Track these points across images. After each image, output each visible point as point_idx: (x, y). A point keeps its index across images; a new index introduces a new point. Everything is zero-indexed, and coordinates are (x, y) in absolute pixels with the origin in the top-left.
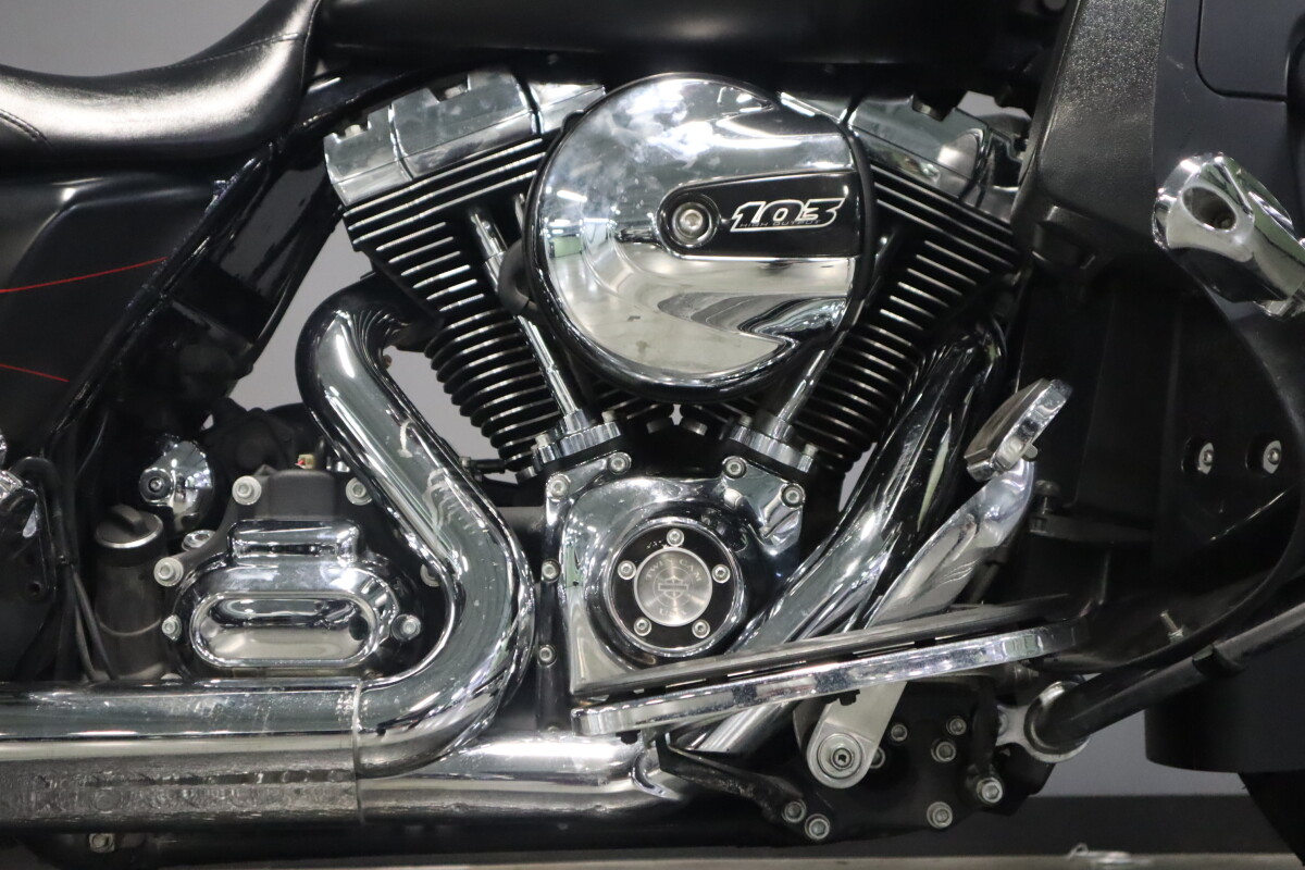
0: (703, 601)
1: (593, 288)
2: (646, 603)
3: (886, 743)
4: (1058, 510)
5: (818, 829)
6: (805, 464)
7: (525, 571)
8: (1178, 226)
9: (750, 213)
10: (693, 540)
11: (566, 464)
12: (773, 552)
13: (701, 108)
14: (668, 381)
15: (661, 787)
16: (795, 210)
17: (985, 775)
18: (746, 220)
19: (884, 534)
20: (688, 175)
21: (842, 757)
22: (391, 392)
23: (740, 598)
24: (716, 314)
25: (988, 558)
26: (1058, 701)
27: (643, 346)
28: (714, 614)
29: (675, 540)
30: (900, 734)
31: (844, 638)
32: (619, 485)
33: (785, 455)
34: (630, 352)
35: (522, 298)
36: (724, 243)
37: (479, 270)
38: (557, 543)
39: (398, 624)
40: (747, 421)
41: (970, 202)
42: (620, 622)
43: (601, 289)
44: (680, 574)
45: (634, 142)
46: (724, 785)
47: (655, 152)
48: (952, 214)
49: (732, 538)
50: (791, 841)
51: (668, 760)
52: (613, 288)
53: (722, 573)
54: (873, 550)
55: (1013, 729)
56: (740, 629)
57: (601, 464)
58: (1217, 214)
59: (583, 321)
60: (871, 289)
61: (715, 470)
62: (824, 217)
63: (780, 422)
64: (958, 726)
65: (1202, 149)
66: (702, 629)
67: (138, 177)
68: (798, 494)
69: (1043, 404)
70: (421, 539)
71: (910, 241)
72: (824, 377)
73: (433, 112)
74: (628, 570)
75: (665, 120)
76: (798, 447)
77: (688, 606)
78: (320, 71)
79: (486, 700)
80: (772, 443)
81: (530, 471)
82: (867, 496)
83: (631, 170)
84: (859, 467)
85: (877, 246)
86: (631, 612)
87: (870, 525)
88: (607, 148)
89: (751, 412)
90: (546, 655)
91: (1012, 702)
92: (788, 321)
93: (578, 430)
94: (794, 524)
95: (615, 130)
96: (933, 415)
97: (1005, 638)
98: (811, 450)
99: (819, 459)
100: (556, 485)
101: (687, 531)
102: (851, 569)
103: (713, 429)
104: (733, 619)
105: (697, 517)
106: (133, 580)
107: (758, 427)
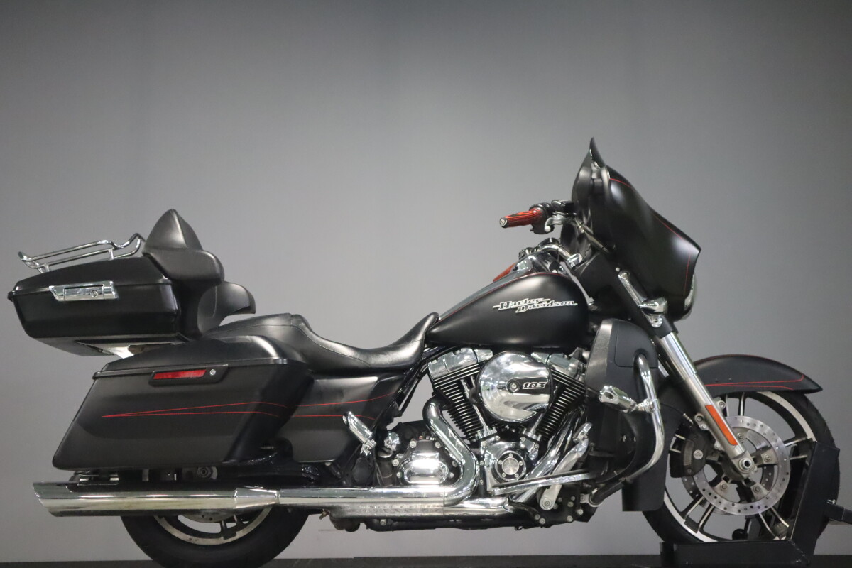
0: (517, 469)
1: (490, 398)
2: (504, 470)
3: (557, 502)
4: (595, 449)
5: (543, 521)
6: (539, 439)
7: (477, 463)
8: (604, 399)
9: (526, 385)
10: (515, 456)
11: (484, 439)
12: (532, 459)
13: (514, 360)
14: (508, 421)
15: (509, 509)
16: (536, 384)
17: (579, 508)
18: (526, 387)
19: (557, 455)
20: (513, 376)
21: (547, 503)
22: (443, 420)
23: (525, 469)
24: (518, 406)
25: (579, 460)
26: (596, 493)
27: (501, 412)
28: (519, 472)
29: (511, 456)
30: (560, 500)
31: (549, 475)
32: (498, 444)
33: (534, 437)
34: (498, 413)
35: (474, 401)
36: (521, 391)
37: (463, 393)
38: (484, 457)
39: (449, 475)
40: (526, 429)
41: (576, 378)
42: (499, 474)
43: (492, 398)
44: (512, 463)
45: (502, 368)
46: (522, 508)
47: (506, 371)
48: (572, 382)
49: (523, 455)
50: (537, 524)
51: (511, 503)
52: (495, 399)
53: (521, 463)
54: (554, 458)
55: (585, 499)
56: (525, 476)
57: (493, 439)
58: (611, 397)
59: (488, 406)
60: (553, 401)
61: (518, 441)
62: (542, 386)
63: (532, 430)
64: (573, 498)
65: (608, 385)
66: (517, 476)
67: (387, 374)
68: (537, 446)
69: (586, 428)
70: (453, 455)
71: (562, 388)
72: (543, 419)
73: (453, 357)
74: (501, 463)
75: (508, 364)
76: (537, 435)
77: (515, 470)
78: (426, 346)
79: (469, 492)
80: (531, 434)
81: (474, 440)
82: (553, 446)
83: (501, 375)
84: (551, 439)
85: (554, 388)
86: (502, 472)
87: (553, 453)
88: (495, 370)
89: (526, 427)
90: (482, 482)
91: (586, 493)
92: (533, 407)
93: (487, 431)
94: (537, 453)
95: (497, 366)
96: (569, 426)
97: (580, 475)
98: (540, 436)
99: (542, 438)
100: (483, 444)
101: (513, 454)
102: (549, 462)
103: (517, 430)
104: (523, 474)
105: (515, 451)
106: (386, 465)
107: (528, 431)
